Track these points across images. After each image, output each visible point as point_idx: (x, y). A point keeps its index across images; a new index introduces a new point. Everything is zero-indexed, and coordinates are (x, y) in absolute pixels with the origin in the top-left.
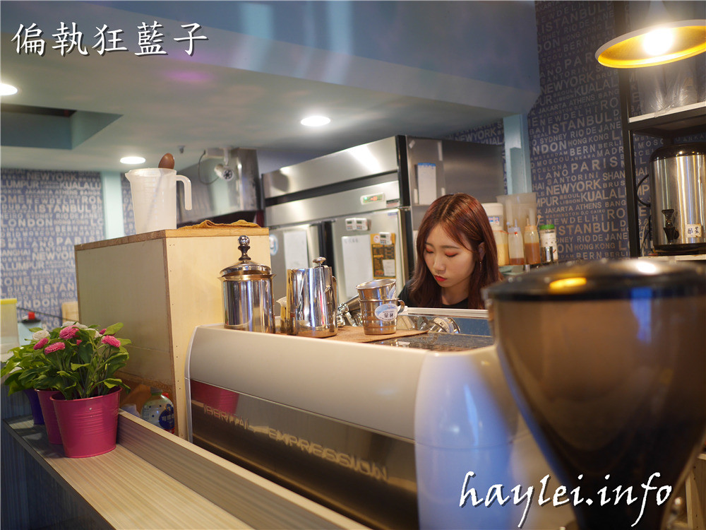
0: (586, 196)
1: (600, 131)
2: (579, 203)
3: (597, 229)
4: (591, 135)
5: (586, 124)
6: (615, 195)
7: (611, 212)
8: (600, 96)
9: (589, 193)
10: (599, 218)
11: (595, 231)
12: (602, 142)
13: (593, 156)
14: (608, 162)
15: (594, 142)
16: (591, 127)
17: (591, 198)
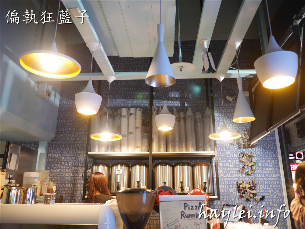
0: (65, 174)
1: (74, 153)
2: (62, 176)
3: (67, 186)
4: (70, 154)
5: (69, 150)
6: (75, 175)
7: (73, 181)
8: (75, 142)
9: (66, 173)
10: (69, 182)
11: (66, 187)
12: (74, 157)
13: (70, 161)
14: (75, 164)
15: (71, 156)
16: (71, 151)
17: (67, 175)
